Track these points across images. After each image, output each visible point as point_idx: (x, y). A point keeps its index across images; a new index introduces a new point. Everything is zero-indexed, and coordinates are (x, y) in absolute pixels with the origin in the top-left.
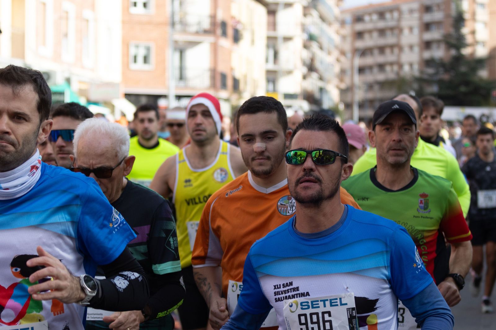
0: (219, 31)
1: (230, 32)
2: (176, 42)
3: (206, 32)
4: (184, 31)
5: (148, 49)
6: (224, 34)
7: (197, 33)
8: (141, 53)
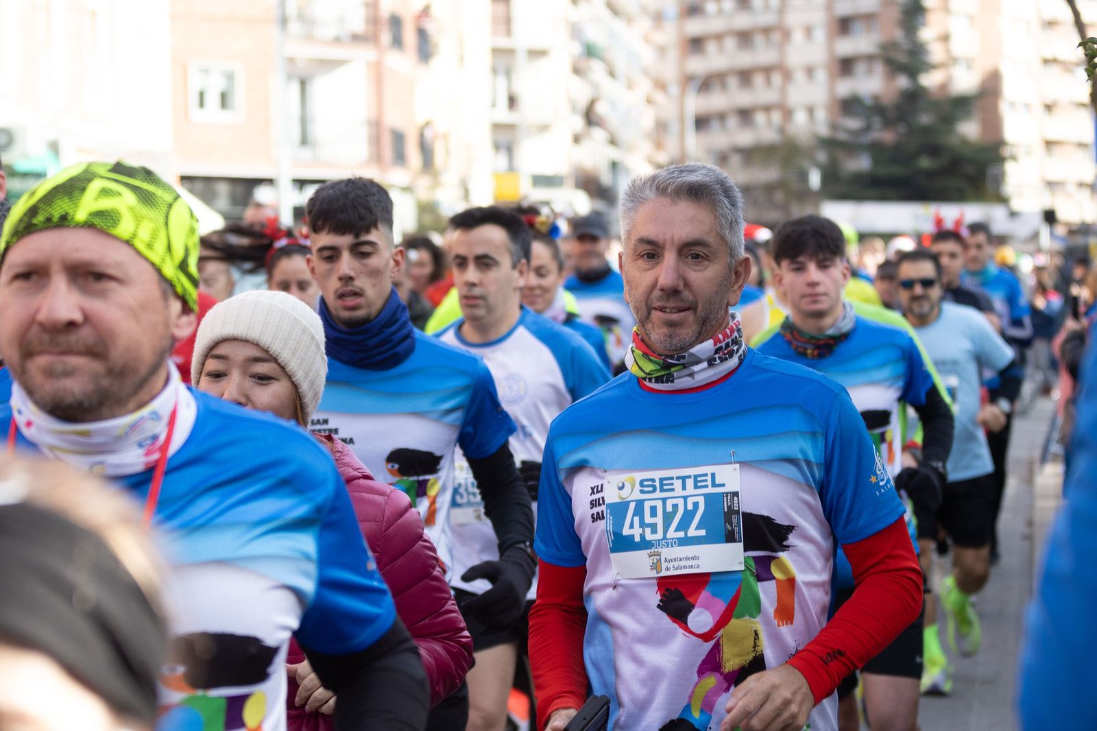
0: (386, 37)
1: (410, 37)
2: (291, 61)
3: (356, 38)
4: (309, 37)
5: (230, 77)
6: (397, 42)
7: (337, 40)
8: (215, 84)
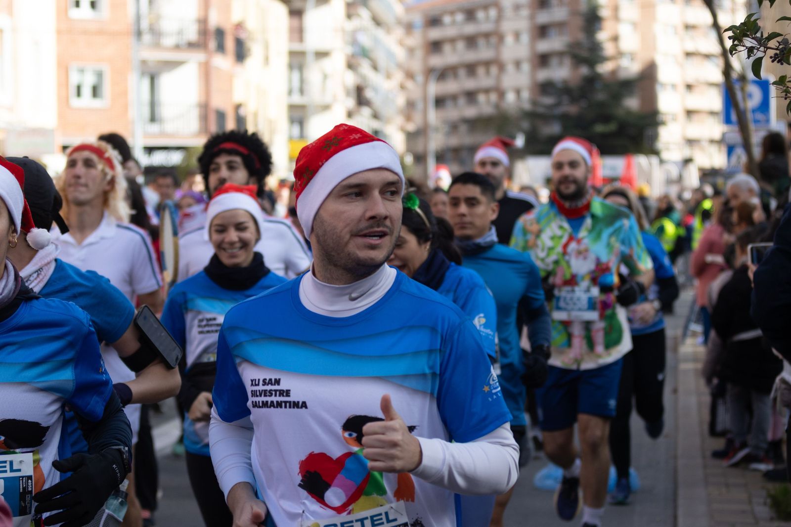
0: (212, 44)
1: (230, 44)
2: (144, 62)
3: (191, 45)
4: (157, 45)
5: (100, 75)
6: (221, 48)
7: (177, 47)
8: (89, 81)
